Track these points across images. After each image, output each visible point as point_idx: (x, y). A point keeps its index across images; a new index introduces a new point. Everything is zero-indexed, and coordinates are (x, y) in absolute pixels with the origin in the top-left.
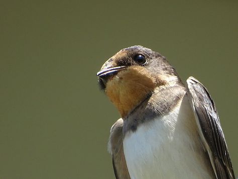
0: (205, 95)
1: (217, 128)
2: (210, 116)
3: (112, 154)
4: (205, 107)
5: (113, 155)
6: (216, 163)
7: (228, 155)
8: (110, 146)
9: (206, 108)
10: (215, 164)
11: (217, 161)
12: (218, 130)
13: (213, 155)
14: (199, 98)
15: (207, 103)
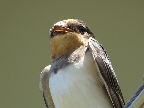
4: (102, 57)
5: (43, 91)
6: (111, 93)
7: (119, 87)
11: (112, 91)
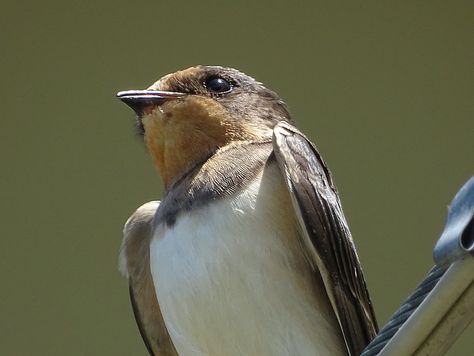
0: (310, 158)
1: (337, 223)
2: (323, 199)
3: (128, 276)
4: (312, 182)
6: (337, 293)
8: (123, 261)
9: (315, 184)
10: (335, 296)
12: (339, 228)
13: (331, 278)
14: (300, 164)
15: (316, 174)
